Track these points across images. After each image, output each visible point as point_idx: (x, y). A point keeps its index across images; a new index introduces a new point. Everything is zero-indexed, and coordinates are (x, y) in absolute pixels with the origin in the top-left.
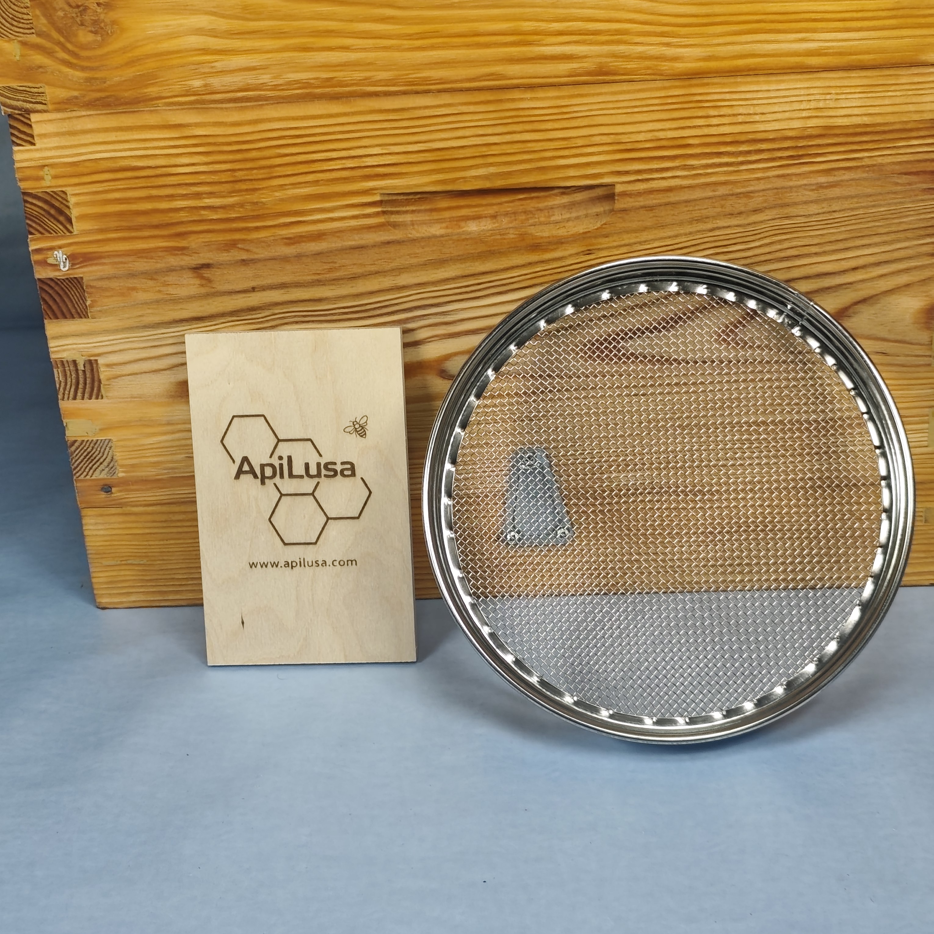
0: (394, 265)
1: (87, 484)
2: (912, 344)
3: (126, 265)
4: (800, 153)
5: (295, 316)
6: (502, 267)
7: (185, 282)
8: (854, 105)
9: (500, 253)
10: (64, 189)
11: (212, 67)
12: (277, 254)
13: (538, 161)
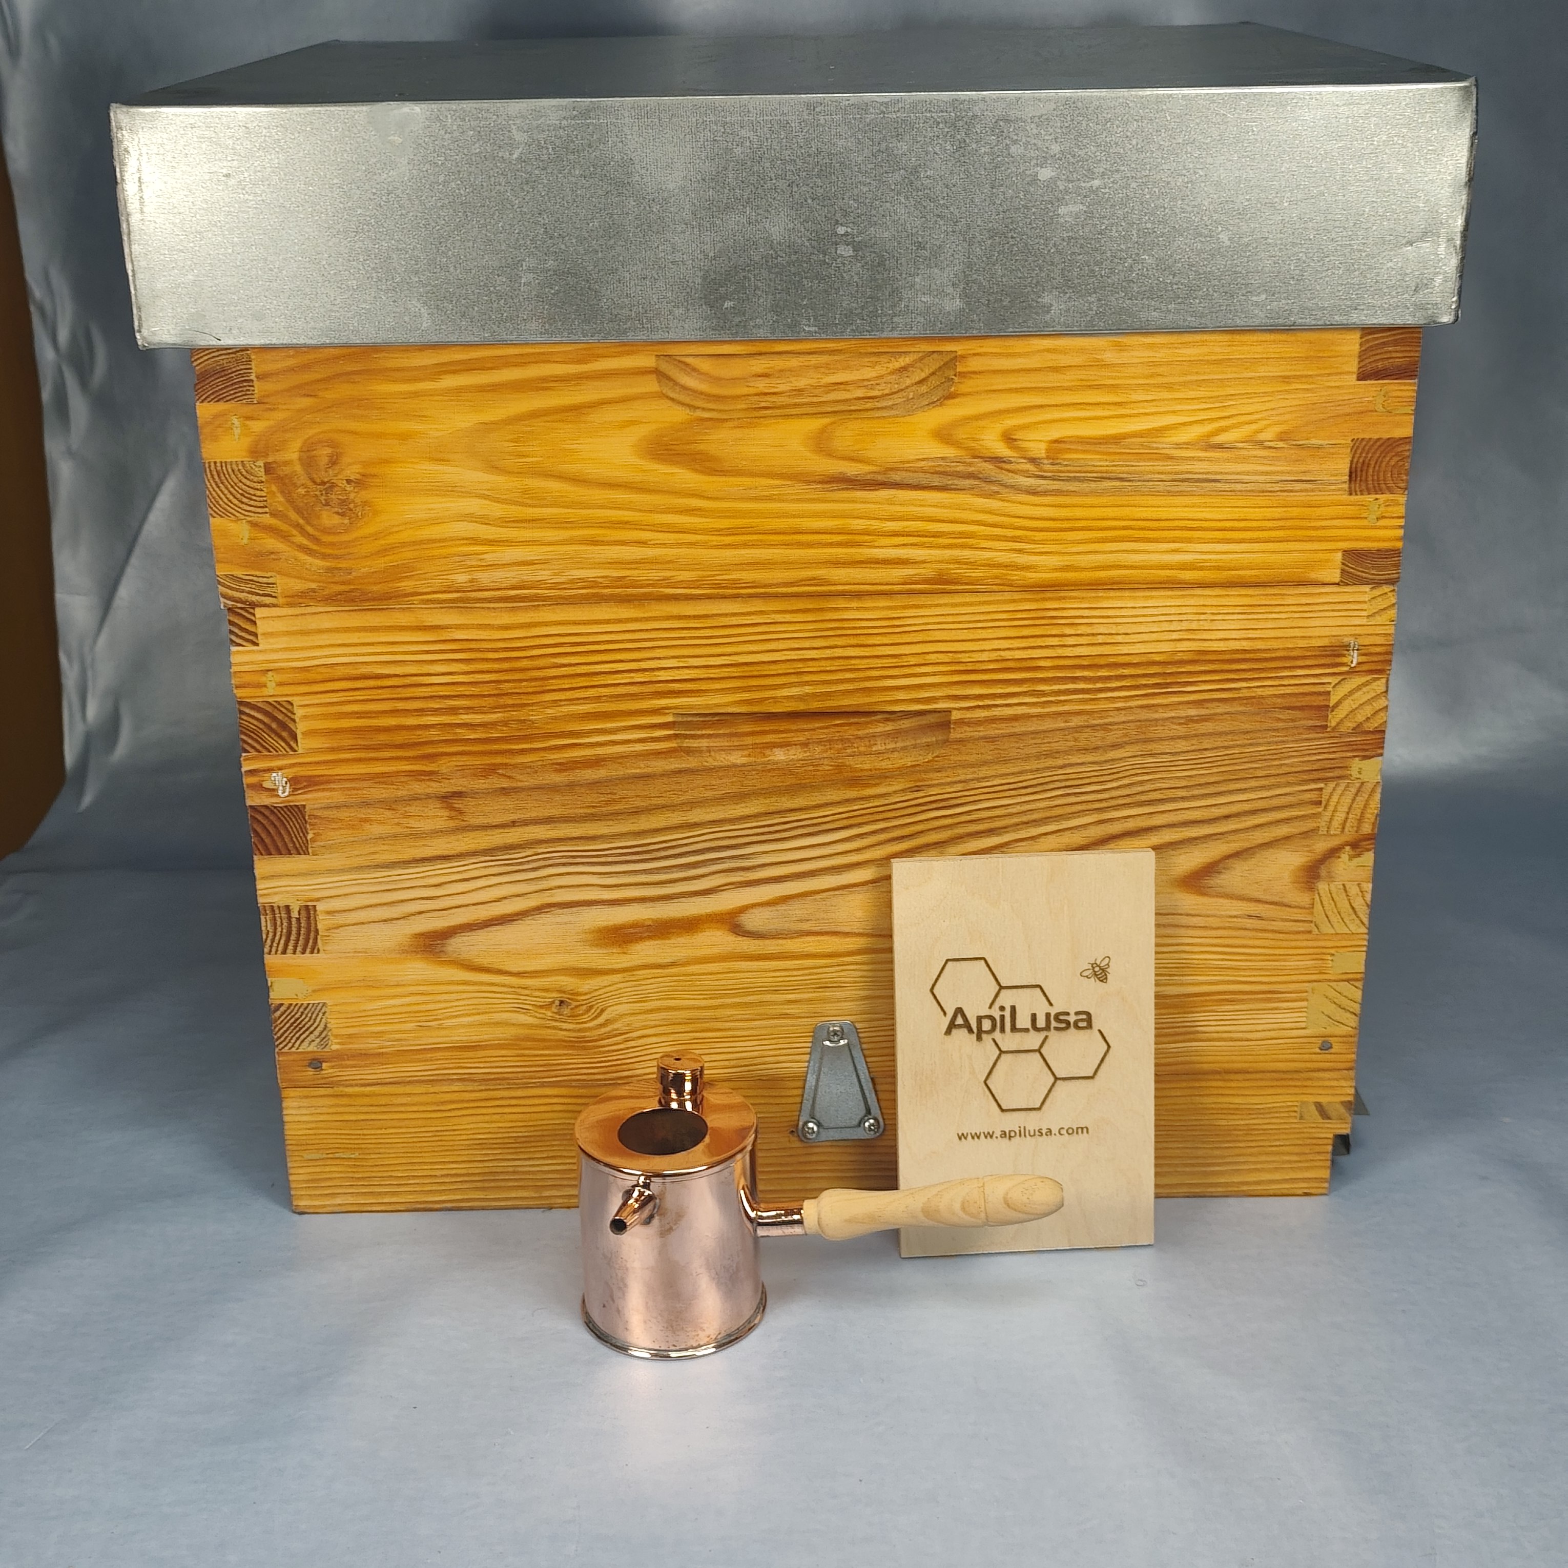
0: (685, 798)
1: (291, 1058)
2: (1290, 907)
3: (360, 792)
4: (1169, 681)
5: (562, 857)
6: (814, 803)
7: (431, 813)
9: (811, 786)
10: (289, 699)
11: (481, 560)
12: (545, 782)
13: (862, 681)
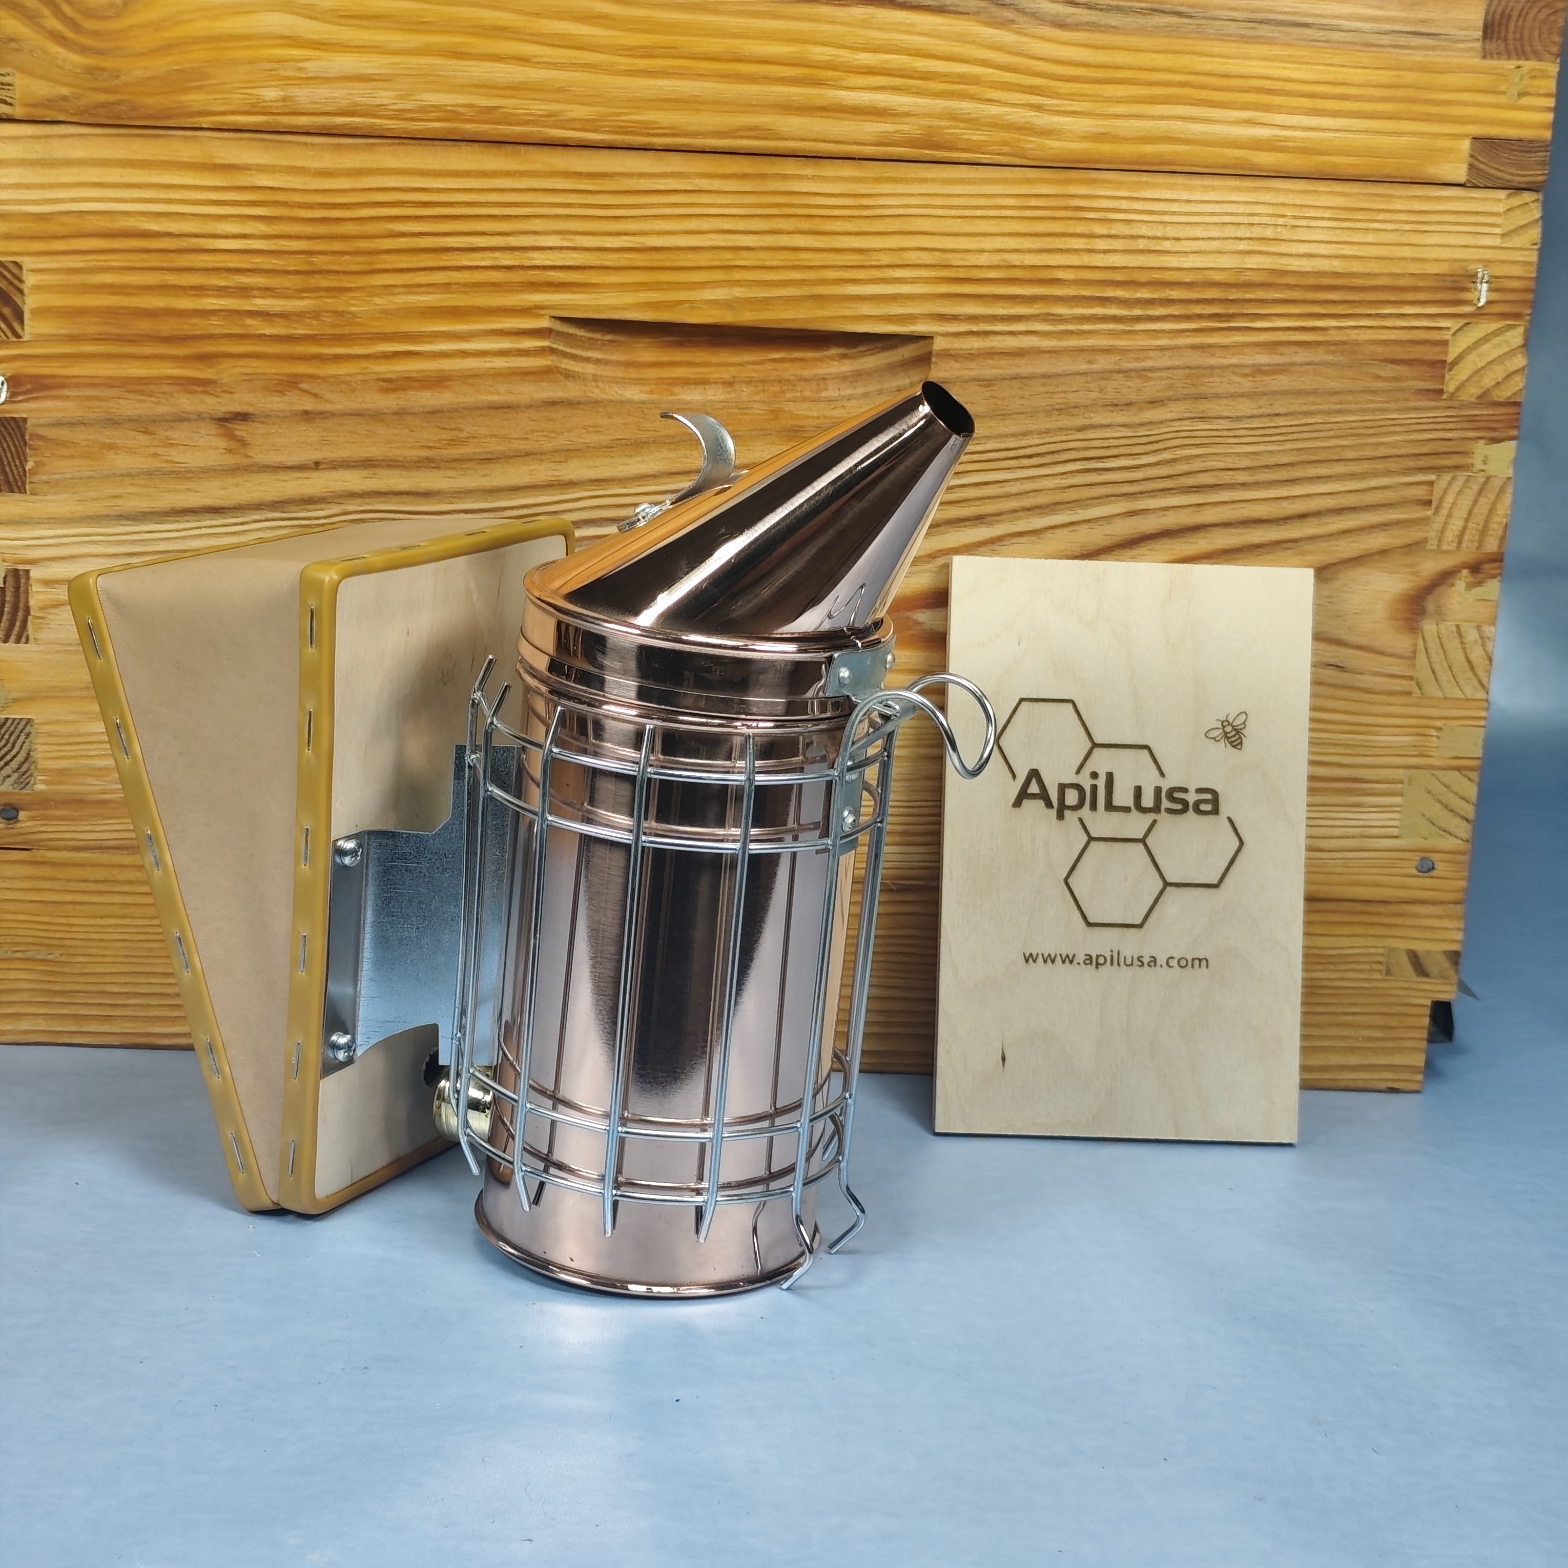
0: (558, 442)
2: (1384, 654)
4: (1231, 311)
7: (202, 442)
8: (1320, 238)
10: (17, 259)
11: (300, 69)
12: (364, 406)
13: (814, 285)
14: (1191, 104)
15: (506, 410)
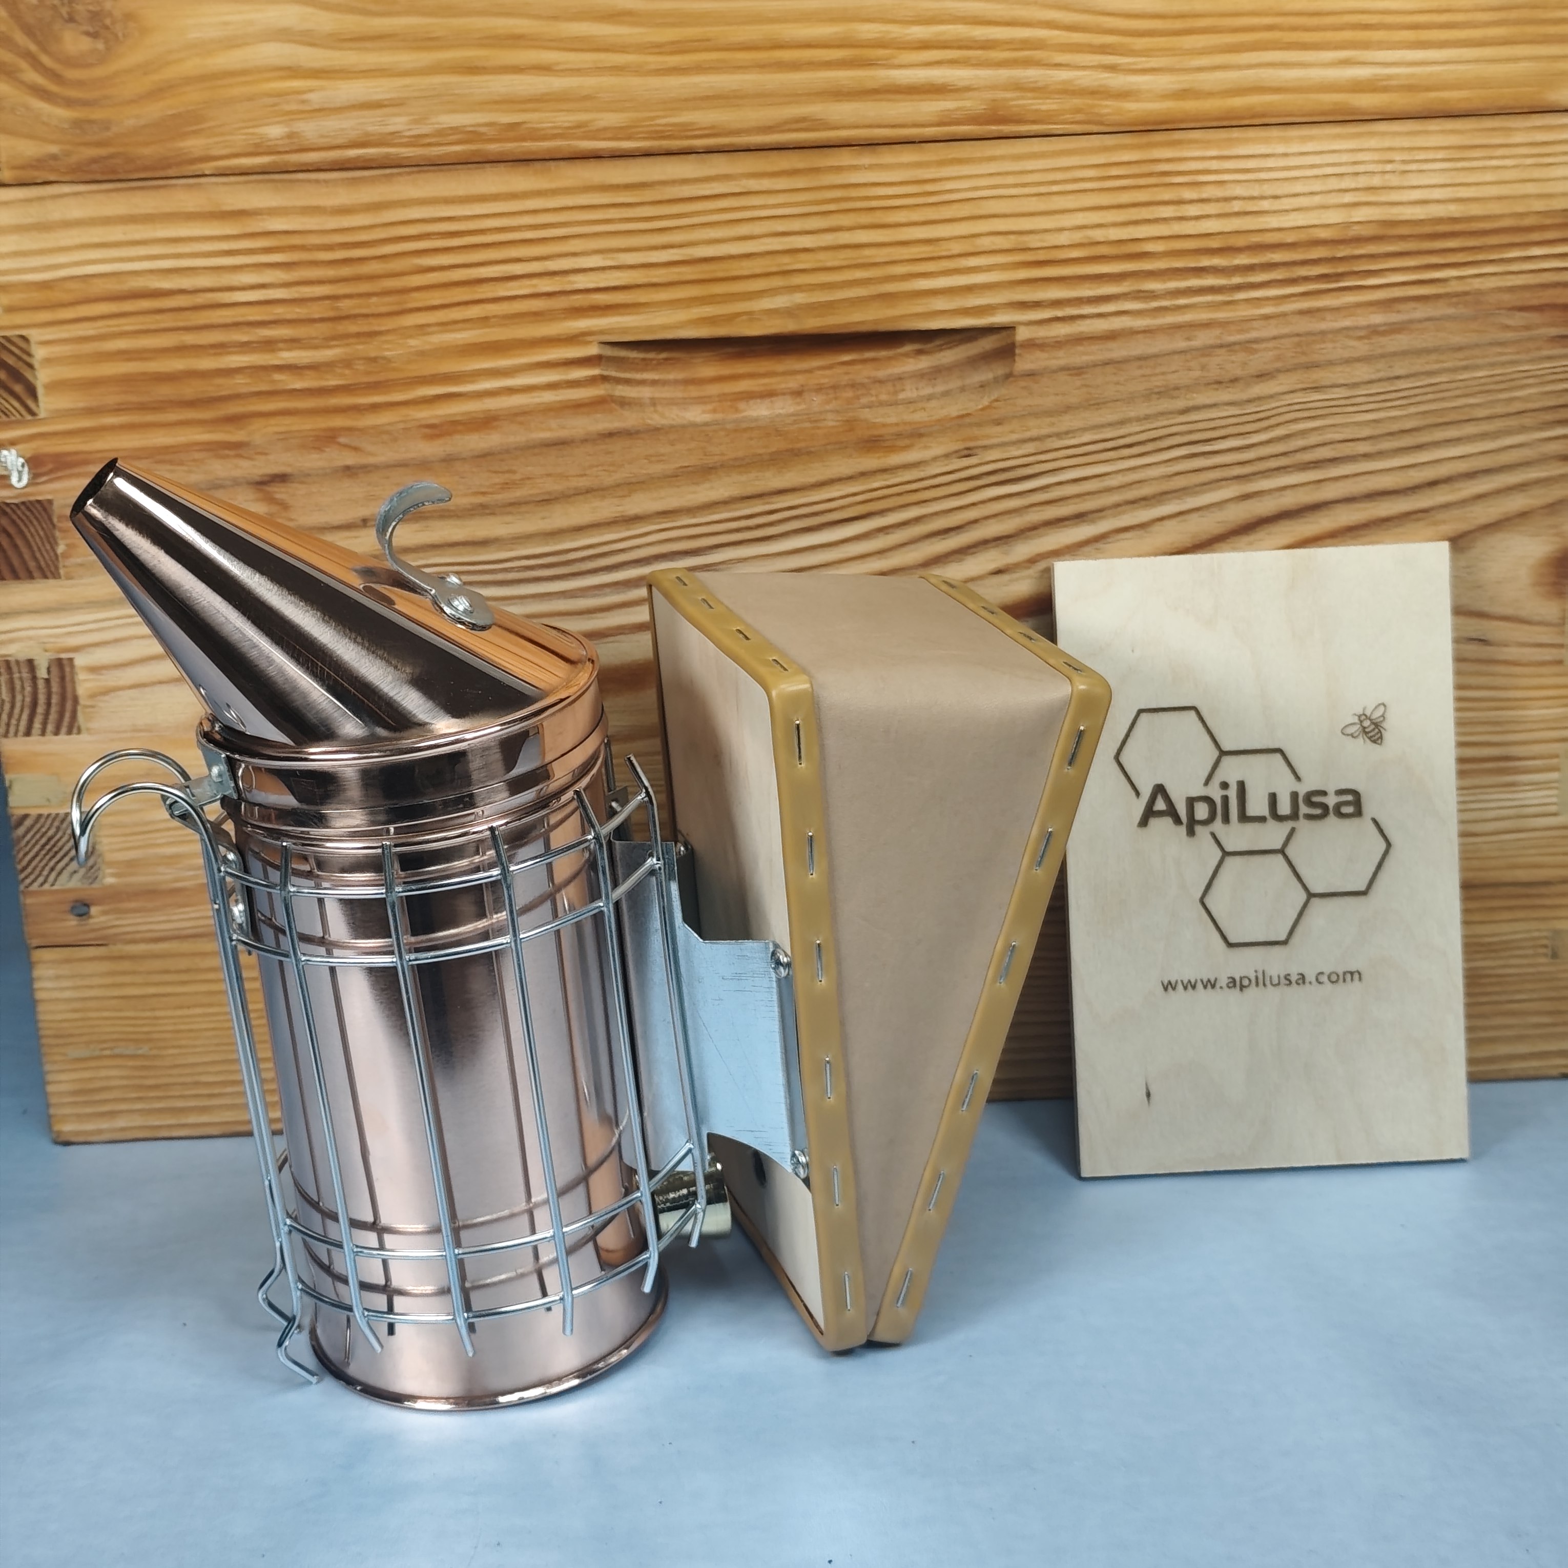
0: (620, 476)
1: (43, 899)
2: (1529, 623)
4: (1340, 270)
8: (1433, 182)
10: (24, 332)
11: (303, 102)
12: (409, 455)
13: (880, 283)
14: (1281, 49)
15: (561, 447)
